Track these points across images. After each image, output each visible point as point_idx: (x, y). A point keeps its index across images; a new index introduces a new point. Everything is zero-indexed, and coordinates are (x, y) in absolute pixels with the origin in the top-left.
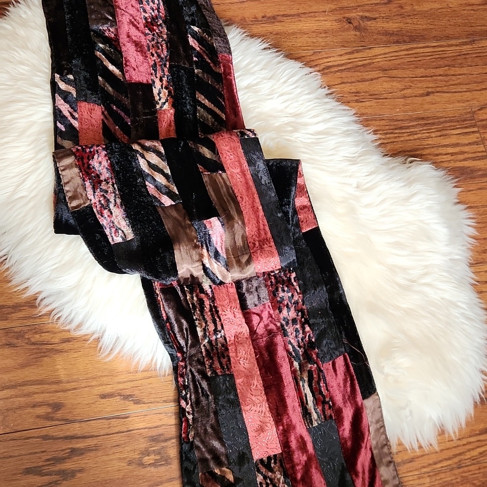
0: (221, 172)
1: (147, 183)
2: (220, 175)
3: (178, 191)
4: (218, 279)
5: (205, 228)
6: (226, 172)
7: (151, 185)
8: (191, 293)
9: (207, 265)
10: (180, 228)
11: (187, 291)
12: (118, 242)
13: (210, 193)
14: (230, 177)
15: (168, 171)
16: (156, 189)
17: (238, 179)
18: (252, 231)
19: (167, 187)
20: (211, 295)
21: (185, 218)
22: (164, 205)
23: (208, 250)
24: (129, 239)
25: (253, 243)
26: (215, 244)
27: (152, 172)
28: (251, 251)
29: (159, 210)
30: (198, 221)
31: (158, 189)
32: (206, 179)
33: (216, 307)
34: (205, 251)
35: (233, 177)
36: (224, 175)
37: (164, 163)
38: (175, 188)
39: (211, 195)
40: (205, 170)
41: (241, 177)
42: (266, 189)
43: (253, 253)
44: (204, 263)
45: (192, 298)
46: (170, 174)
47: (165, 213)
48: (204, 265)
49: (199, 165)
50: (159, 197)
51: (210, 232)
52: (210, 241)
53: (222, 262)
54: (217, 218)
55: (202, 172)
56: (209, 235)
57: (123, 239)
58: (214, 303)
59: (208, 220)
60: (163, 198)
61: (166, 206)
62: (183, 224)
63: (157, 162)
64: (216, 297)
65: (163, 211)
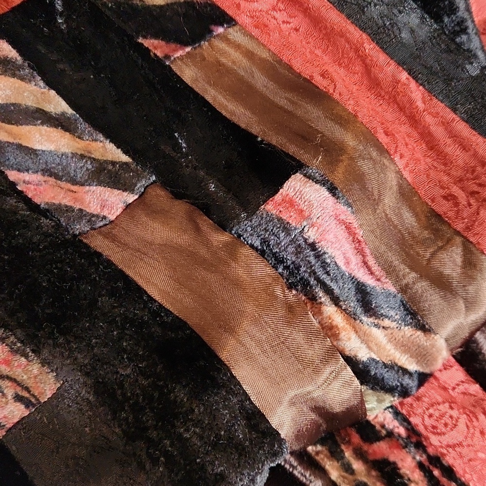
0: (221, 30)
1: (12, 175)
2: (224, 38)
3: (126, 152)
4: (410, 374)
5: (286, 228)
6: (236, 23)
7: (27, 176)
8: (336, 454)
9: (363, 354)
10: (201, 273)
11: (317, 453)
12: (16, 420)
13: (226, 108)
14: (255, 32)
15: (58, 105)
16: (52, 180)
17: (284, 27)
18: (417, 161)
19: (82, 156)
20: (402, 431)
21: (197, 229)
22: (104, 218)
23: (336, 301)
24: (49, 395)
25: (445, 198)
26: (343, 268)
27: (10, 133)
28: (460, 227)
29: (98, 243)
30: (249, 217)
31: (58, 177)
32: (188, 74)
33: (436, 460)
34: (330, 309)
35: (263, 27)
36: (234, 34)
37: (31, 87)
38: (111, 146)
39: (233, 113)
40: (173, 46)
41: (291, 17)
42: (386, 12)
43: (468, 228)
44: (347, 353)
45: (348, 469)
46: (70, 111)
47: (125, 246)
48: (351, 361)
49: (145, 37)
50: (76, 200)
51: (312, 235)
52: (324, 265)
53: (392, 313)
54: (298, 176)
55: (167, 57)
56: (313, 246)
57: (27, 403)
58: (425, 451)
59: (278, 197)
60: (88, 198)
61: (112, 217)
62: (203, 252)
63: (8, 92)
64: (421, 429)
65: (113, 241)
